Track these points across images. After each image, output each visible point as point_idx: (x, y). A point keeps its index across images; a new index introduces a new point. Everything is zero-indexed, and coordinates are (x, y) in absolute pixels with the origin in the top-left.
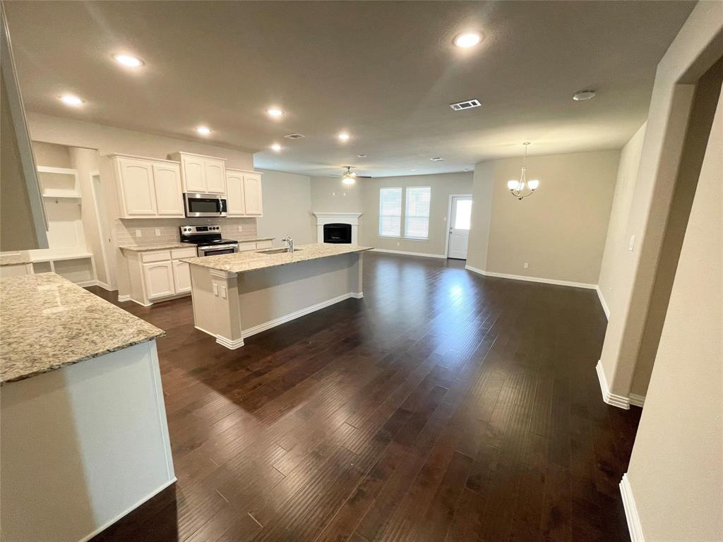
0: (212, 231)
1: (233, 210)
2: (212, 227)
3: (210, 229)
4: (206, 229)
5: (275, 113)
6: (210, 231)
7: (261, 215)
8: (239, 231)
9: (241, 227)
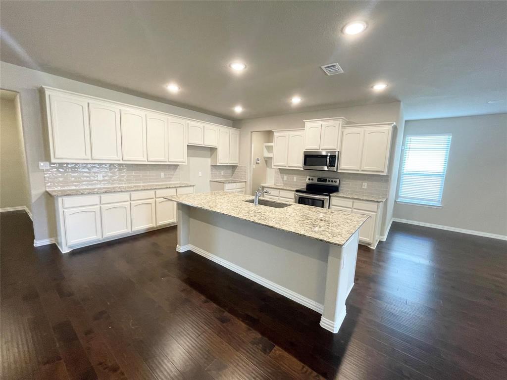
0: (330, 183)
1: (345, 165)
2: (330, 180)
3: (329, 181)
4: (325, 180)
5: (238, 67)
6: (327, 183)
7: (383, 172)
8: (363, 187)
9: (366, 184)
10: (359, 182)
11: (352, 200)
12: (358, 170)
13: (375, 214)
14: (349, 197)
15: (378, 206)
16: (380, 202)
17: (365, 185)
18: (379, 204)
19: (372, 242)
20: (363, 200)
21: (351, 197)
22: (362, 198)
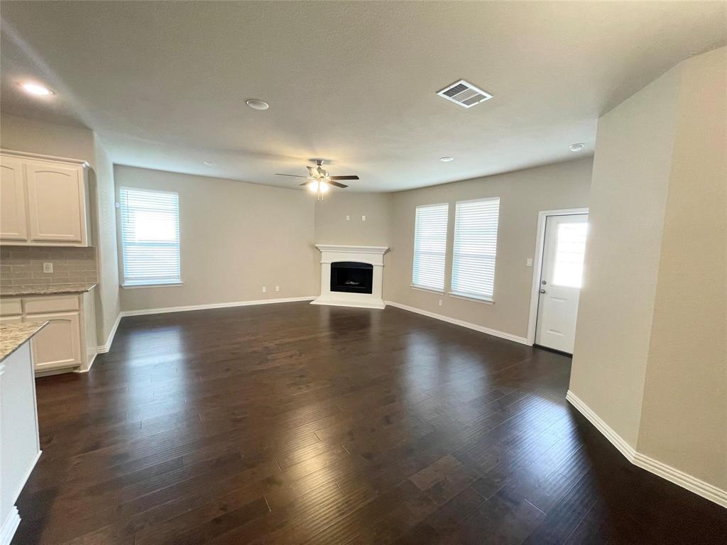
7: (80, 242)
8: (45, 271)
9: (52, 264)
10: (33, 263)
11: (18, 299)
12: (25, 241)
13: (76, 313)
14: (11, 293)
15: (79, 299)
16: (82, 292)
17: (49, 267)
18: (81, 295)
19: (80, 362)
20: (45, 294)
21: (14, 294)
22: (42, 292)
